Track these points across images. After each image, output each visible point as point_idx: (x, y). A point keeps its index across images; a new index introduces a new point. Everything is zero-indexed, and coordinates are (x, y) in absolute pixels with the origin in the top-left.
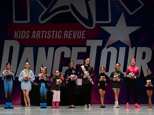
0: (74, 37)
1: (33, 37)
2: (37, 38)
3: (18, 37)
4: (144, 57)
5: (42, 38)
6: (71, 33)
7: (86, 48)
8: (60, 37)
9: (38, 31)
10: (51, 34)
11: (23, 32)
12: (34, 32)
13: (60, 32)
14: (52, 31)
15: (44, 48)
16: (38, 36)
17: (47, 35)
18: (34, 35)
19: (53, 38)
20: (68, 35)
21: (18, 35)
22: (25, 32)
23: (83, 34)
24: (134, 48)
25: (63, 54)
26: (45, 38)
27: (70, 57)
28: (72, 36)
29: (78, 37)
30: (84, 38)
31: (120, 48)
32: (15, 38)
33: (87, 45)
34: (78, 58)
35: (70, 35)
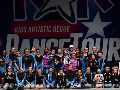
0: (61, 31)
1: (30, 32)
2: (32, 32)
3: (18, 31)
4: (115, 46)
5: (36, 32)
6: (58, 28)
7: (70, 39)
8: (50, 31)
9: (33, 27)
10: (43, 29)
11: (21, 27)
12: (30, 27)
13: (50, 27)
14: (44, 27)
15: (38, 40)
16: (33, 30)
17: (40, 30)
18: (30, 30)
19: (45, 31)
20: (56, 29)
21: (18, 30)
22: (23, 27)
23: (68, 29)
24: (107, 39)
25: (52, 44)
26: (39, 32)
27: (58, 46)
28: (59, 30)
29: (64, 31)
30: (69, 31)
31: (96, 38)
32: (15, 32)
33: (71, 37)
35: (58, 30)
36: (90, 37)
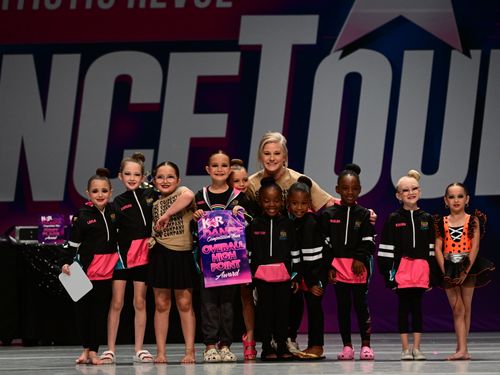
0: (180, 3)
5: (20, 6)
8: (106, 1)
19: (73, 6)
24: (476, 54)
25: (123, 85)
27: (157, 100)
29: (198, 4)
30: (229, 4)
31: (406, 52)
33: (242, 42)
34: (200, 108)
36: (368, 41)
